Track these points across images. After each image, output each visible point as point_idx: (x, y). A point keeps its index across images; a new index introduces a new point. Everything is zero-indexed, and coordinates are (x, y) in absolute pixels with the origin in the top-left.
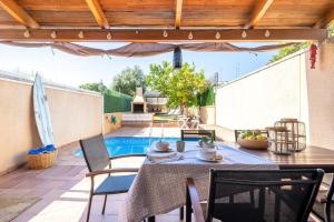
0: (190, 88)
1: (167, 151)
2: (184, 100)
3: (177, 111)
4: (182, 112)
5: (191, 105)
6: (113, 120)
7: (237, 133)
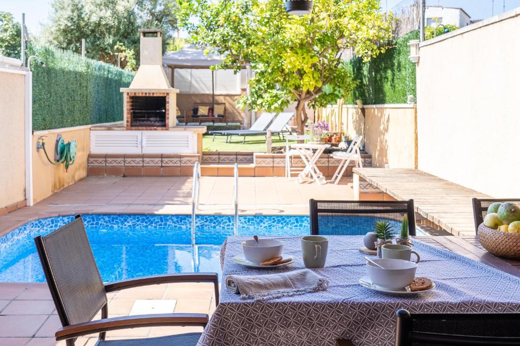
0: (330, 40)
1: (276, 265)
2: (308, 83)
3: (284, 120)
4: (301, 124)
5: (332, 98)
6: (63, 153)
7: (479, 208)
